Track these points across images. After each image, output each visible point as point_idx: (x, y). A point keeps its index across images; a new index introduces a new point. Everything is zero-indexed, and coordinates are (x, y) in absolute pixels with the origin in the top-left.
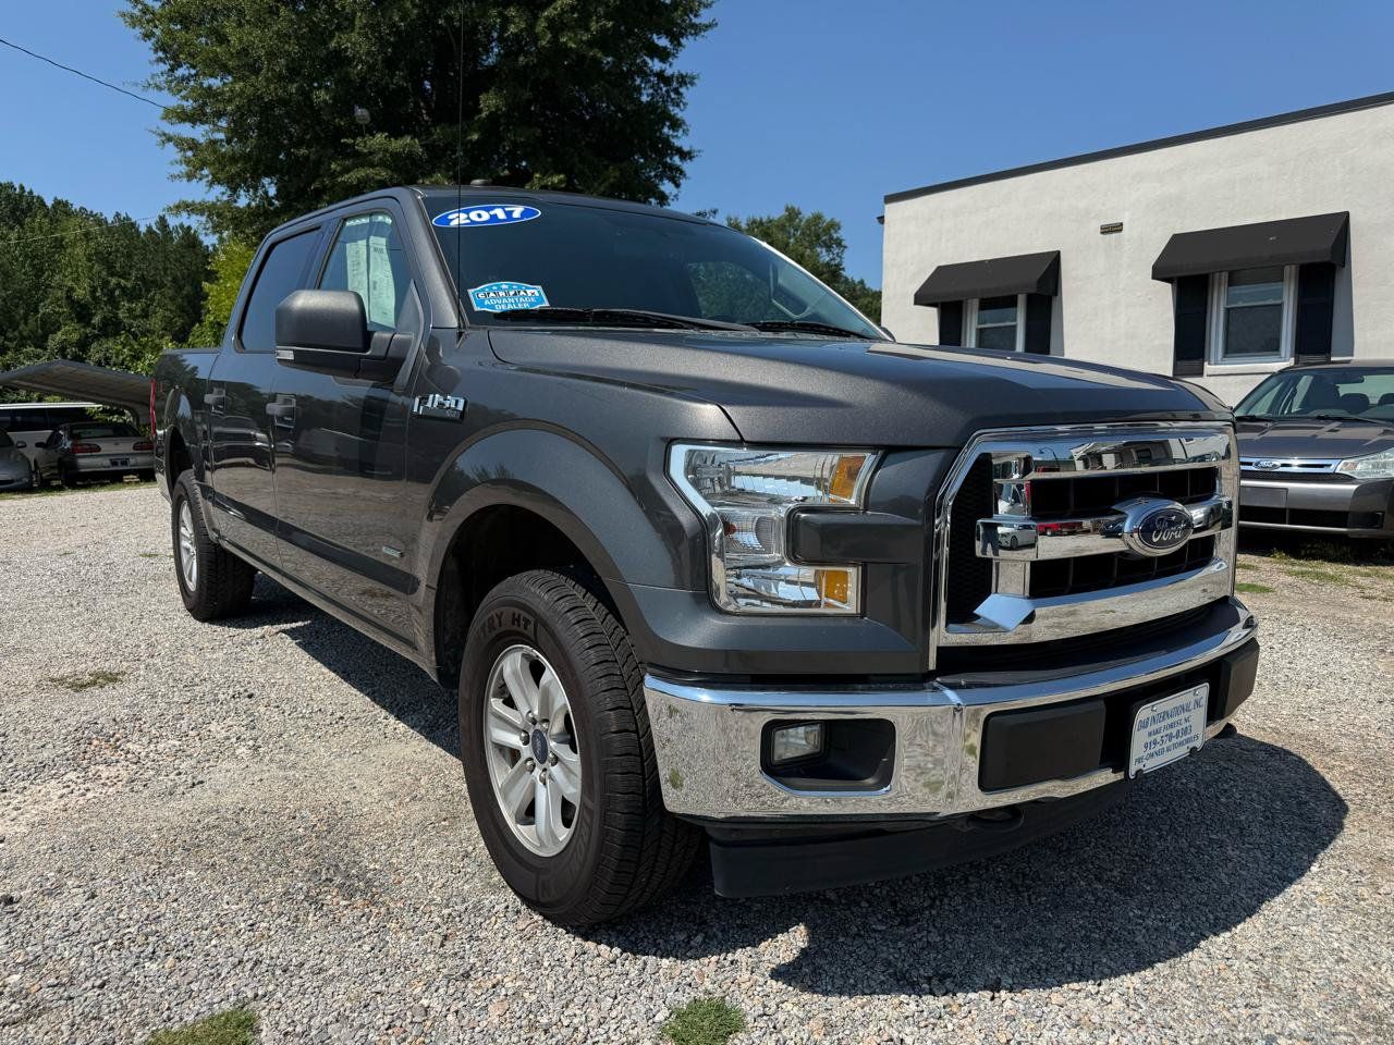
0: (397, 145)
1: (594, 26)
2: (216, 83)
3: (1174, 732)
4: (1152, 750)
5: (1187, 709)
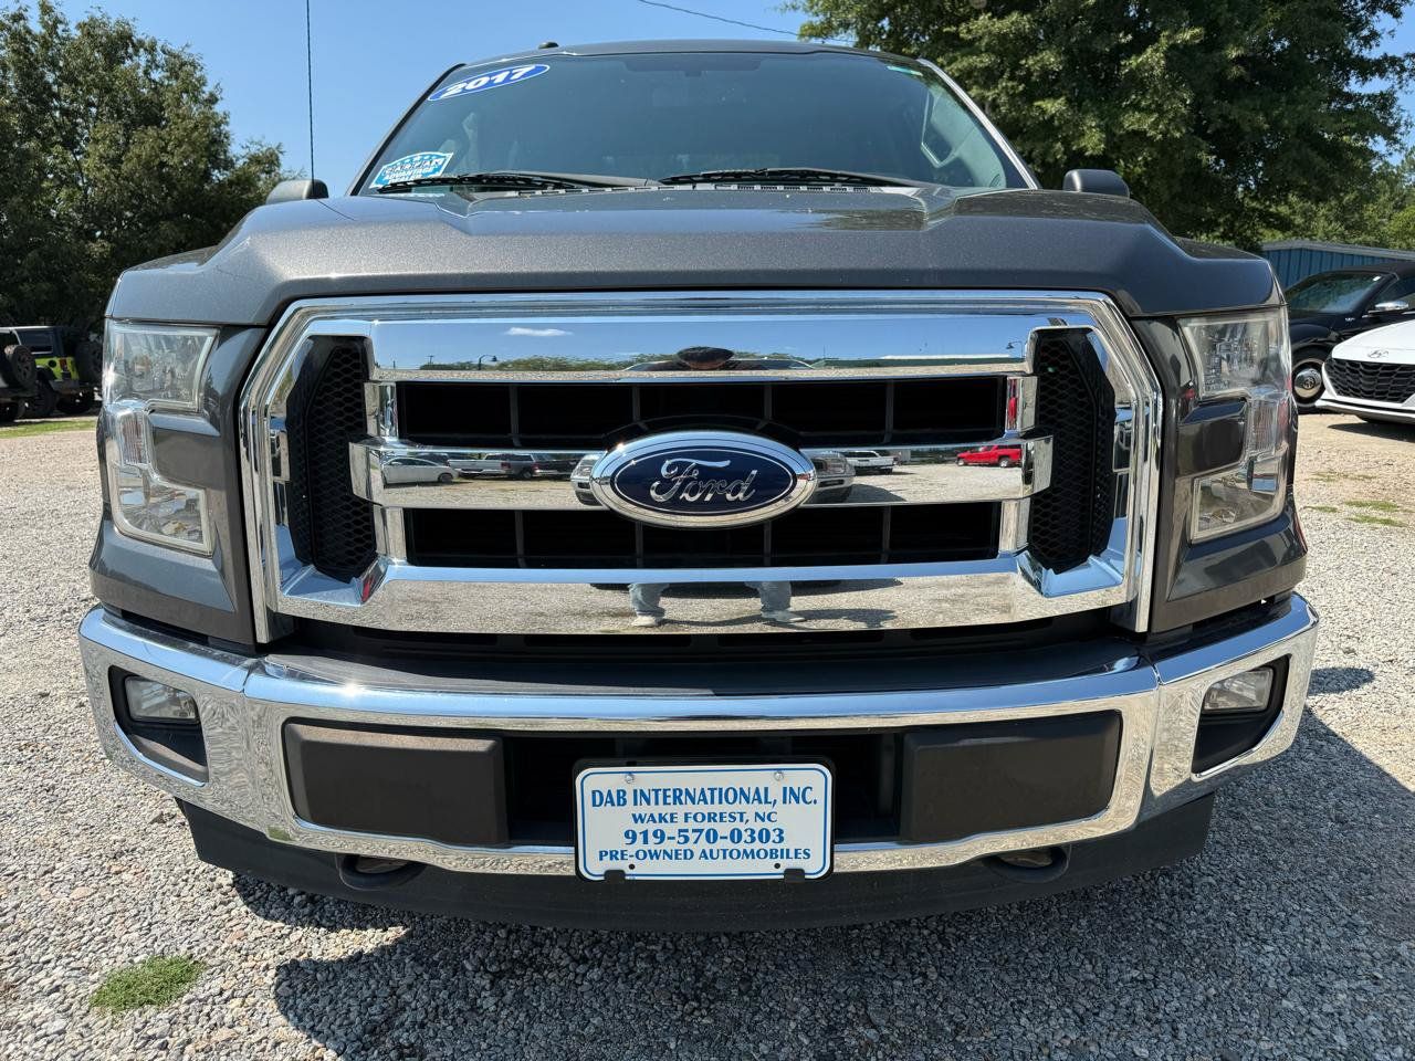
0: (1005, 24)
3: (724, 829)
4: (652, 845)
5: (761, 796)
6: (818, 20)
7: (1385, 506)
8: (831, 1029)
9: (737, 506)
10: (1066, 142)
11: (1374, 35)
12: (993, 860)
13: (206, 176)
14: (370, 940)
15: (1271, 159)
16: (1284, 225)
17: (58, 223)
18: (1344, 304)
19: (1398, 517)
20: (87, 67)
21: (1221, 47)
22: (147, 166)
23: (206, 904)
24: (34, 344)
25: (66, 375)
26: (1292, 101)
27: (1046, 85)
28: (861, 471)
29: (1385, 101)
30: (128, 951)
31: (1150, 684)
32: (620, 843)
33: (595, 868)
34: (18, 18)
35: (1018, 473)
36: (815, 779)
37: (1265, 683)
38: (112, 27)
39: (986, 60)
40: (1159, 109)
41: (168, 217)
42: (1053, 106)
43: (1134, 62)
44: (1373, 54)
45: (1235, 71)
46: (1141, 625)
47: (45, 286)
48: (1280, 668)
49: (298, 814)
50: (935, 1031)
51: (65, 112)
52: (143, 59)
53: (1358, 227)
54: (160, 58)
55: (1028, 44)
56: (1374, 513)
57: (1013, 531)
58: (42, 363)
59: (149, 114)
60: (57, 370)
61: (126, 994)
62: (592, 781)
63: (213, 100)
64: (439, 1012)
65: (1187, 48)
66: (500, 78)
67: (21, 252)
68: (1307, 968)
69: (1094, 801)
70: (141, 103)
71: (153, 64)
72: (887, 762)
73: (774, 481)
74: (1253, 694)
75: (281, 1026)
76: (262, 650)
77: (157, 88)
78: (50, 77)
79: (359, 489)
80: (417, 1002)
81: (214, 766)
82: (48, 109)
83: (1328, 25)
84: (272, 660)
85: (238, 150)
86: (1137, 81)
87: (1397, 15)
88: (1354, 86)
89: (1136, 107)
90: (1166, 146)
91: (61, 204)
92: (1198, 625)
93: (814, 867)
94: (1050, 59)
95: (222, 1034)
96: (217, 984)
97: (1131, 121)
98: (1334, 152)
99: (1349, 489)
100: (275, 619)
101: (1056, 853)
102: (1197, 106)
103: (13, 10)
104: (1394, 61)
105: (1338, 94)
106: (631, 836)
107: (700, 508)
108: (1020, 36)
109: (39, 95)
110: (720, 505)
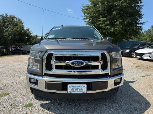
0: (104, 19)
1: (127, 2)
2: (88, 15)
3: (79, 89)
4: (73, 91)
5: (81, 87)
6: (85, 18)
7: (139, 67)
8: (86, 108)
9: (80, 65)
10: (110, 30)
11: (139, 21)
12: (99, 92)
13: (22, 31)
14: (47, 102)
15: (130, 32)
16: (132, 39)
17: (5, 35)
18: (136, 47)
19: (140, 68)
20: (10, 20)
21: (125, 22)
22: (16, 30)
23: (32, 99)
24: (2, 48)
25: (5, 51)
26: (131, 27)
27: (108, 25)
28: (89, 63)
29: (141, 27)
30: (26, 103)
31: (110, 79)
32: (71, 90)
33: (69, 92)
34: (3, 15)
35: (100, 63)
36: (85, 85)
37: (120, 79)
38: (13, 16)
39: (102, 22)
40: (119, 27)
41: (17, 35)
42: (108, 27)
43: (116, 23)
44: (140, 22)
45: (126, 24)
46: (110, 75)
47: (4, 42)
48: (121, 78)
49: (46, 89)
50: (95, 108)
51: (7, 24)
52: (16, 19)
53: (140, 38)
54: (18, 19)
55: (106, 21)
56: (138, 67)
57: (100, 67)
58: (3, 50)
59: (16, 25)
60: (4, 51)
61: (27, 106)
62: (69, 85)
63: (23, 23)
64: (54, 107)
65: (121, 22)
66: (58, 29)
67: (2, 38)
68: (125, 104)
69: (106, 88)
70: (15, 24)
71: (17, 20)
72: (91, 84)
73: (83, 63)
74: (119, 80)
75: (41, 108)
76: (43, 76)
77: (17, 22)
78: (6, 21)
79: (51, 64)
80: (52, 107)
81: (39, 85)
82: (5, 24)
83: (135, 20)
84: (44, 77)
85: (25, 28)
86: (117, 25)
87: (142, 19)
88: (138, 25)
89: (116, 27)
90: (120, 31)
91: (6, 33)
92: (114, 75)
93: (85, 92)
94: (108, 22)
95: (36, 109)
96: (35, 105)
97: (116, 28)
98: (136, 32)
99: (136, 65)
100: (44, 73)
101: (104, 92)
102: (122, 27)
103: (3, 14)
104: (142, 23)
105: (137, 26)
106: (72, 90)
107: (77, 65)
108: (105, 20)
109: (4, 22)
110: (79, 65)
